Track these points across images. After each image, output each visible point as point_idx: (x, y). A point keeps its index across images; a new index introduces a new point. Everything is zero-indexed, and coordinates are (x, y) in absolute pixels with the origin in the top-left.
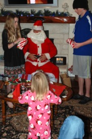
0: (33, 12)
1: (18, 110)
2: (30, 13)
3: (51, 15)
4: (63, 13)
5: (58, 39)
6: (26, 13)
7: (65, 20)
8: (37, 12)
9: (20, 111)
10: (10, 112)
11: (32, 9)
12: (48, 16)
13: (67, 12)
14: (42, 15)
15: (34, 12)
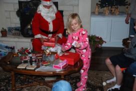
1: (28, 81)
5: (67, 11)
9: (31, 82)
10: (20, 83)
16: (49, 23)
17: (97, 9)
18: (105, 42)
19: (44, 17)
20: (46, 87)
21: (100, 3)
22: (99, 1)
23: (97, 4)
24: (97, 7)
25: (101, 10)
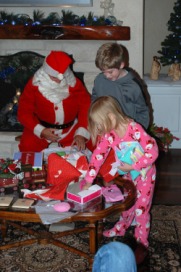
0: (37, 16)
2: (32, 17)
3: (76, 22)
4: (102, 18)
5: (93, 73)
6: (22, 18)
7: (108, 33)
8: (46, 16)
9: (17, 237)
11: (36, 9)
12: (71, 24)
13: (112, 17)
14: (57, 22)
15: (41, 16)
16: (57, 108)
17: (155, 69)
18: (178, 139)
19: (44, 94)
20: (54, 247)
21: (160, 55)
22: (159, 52)
23: (155, 58)
24: (155, 63)
25: (165, 70)
